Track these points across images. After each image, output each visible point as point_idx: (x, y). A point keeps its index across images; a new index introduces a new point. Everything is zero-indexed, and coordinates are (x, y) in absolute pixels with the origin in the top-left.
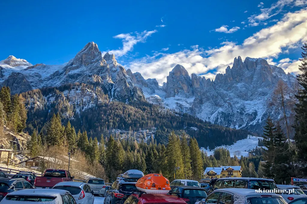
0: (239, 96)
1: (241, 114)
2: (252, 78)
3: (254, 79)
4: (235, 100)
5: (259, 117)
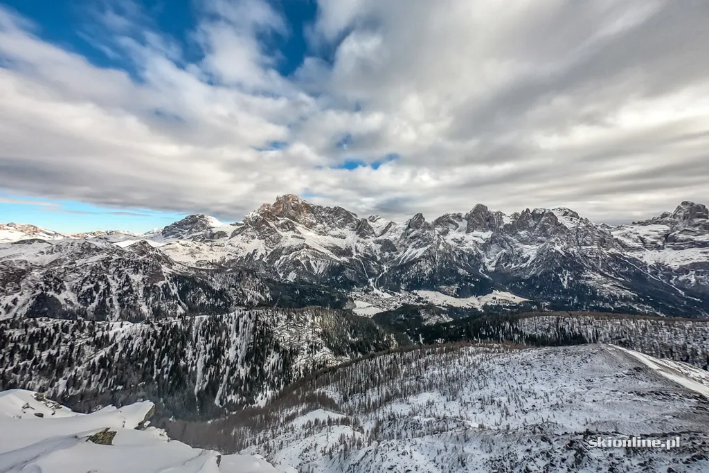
0: (520, 242)
1: (519, 256)
2: (535, 226)
3: (537, 229)
4: (517, 244)
5: (529, 262)
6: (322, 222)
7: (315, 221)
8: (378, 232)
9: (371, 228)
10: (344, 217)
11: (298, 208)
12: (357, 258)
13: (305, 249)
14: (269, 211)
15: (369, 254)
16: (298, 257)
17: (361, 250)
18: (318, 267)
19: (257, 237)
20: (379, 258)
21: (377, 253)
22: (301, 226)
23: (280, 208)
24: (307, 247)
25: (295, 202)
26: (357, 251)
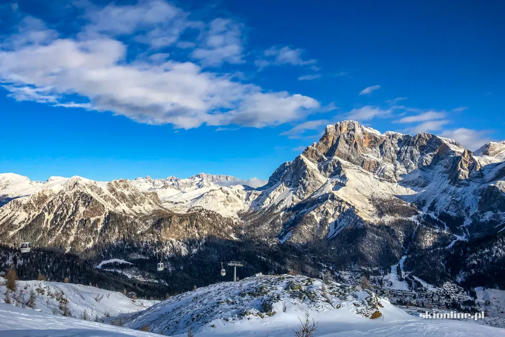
6: (393, 161)
7: (380, 160)
9: (476, 166)
10: (434, 149)
11: (354, 141)
12: (418, 219)
13: (329, 201)
14: (314, 148)
15: (453, 214)
16: (315, 212)
17: (440, 207)
18: (337, 228)
19: (293, 184)
20: (468, 222)
21: (469, 214)
22: (356, 167)
23: (328, 143)
24: (333, 198)
25: (351, 132)
26: (432, 208)
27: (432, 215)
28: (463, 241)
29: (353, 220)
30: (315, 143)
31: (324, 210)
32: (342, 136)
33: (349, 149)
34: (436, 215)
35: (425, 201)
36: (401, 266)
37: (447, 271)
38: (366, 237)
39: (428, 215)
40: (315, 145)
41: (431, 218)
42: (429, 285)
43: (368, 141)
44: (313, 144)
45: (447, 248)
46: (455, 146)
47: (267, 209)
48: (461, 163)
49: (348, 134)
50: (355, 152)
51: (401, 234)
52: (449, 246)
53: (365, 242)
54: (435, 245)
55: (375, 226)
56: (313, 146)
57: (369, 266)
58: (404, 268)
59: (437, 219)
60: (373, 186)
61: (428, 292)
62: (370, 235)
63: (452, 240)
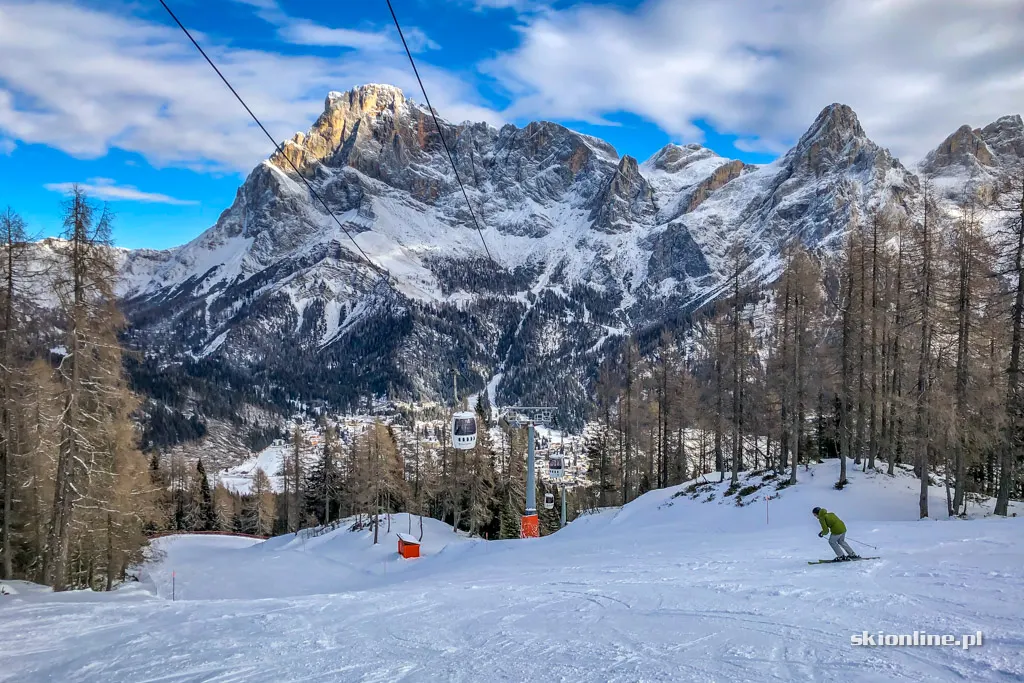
6: (477, 182)
7: (450, 178)
8: (667, 206)
9: (644, 190)
10: (562, 158)
11: (393, 133)
12: (529, 299)
13: (329, 260)
14: (299, 146)
15: (599, 287)
16: (291, 286)
17: (573, 275)
18: (345, 323)
19: (244, 230)
20: (629, 301)
21: (630, 285)
22: (396, 193)
23: (332, 134)
24: (339, 254)
25: (385, 112)
26: (558, 277)
27: (557, 290)
28: (620, 337)
29: (382, 300)
30: (302, 135)
31: (316, 282)
32: (365, 119)
33: (381, 151)
34: (564, 290)
35: (543, 263)
36: (491, 398)
37: (590, 398)
38: (410, 335)
39: (550, 292)
40: (300, 140)
41: (556, 297)
42: (553, 433)
43: (425, 134)
44: (297, 136)
45: (590, 351)
46: (604, 152)
47: (173, 289)
48: (617, 183)
49: (379, 115)
50: (394, 159)
51: (491, 328)
52: (595, 348)
53: (409, 347)
54: (565, 348)
55: (433, 313)
56: (296, 141)
57: (416, 398)
58: (497, 400)
59: (569, 299)
60: (434, 234)
61: (551, 446)
62: (423, 331)
63: (600, 336)
